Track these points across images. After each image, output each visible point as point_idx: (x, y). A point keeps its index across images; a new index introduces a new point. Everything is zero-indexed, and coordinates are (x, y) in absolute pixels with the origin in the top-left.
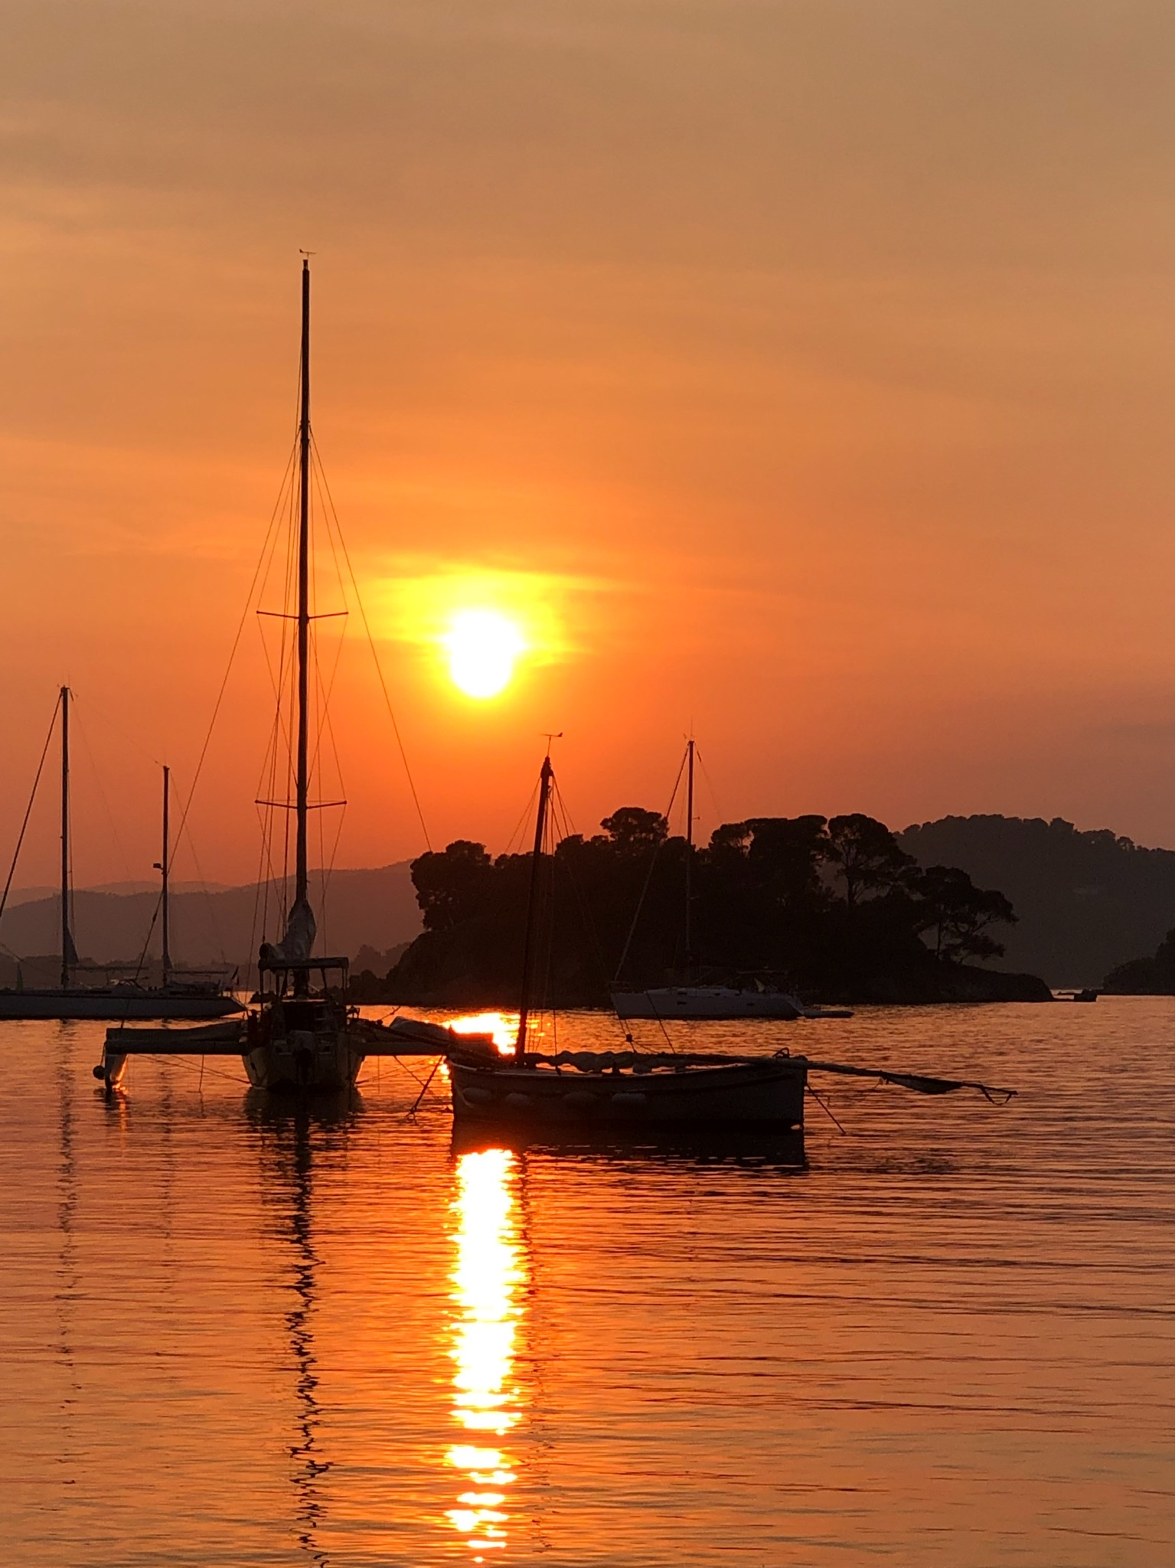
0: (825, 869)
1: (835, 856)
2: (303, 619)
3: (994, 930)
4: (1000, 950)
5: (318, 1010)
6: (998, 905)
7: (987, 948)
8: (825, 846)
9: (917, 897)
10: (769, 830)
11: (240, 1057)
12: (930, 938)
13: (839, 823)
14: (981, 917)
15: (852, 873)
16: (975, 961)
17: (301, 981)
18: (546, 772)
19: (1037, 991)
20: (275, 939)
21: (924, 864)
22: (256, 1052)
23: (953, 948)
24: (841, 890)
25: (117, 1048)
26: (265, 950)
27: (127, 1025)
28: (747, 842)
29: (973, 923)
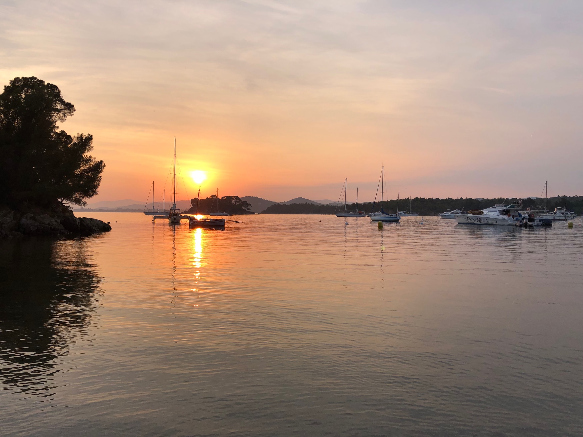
0: (233, 201)
1: (234, 200)
2: (175, 174)
3: (250, 207)
4: (250, 209)
5: (176, 214)
6: (250, 205)
7: (249, 209)
8: (233, 199)
9: (242, 204)
10: (227, 197)
11: (168, 219)
12: (243, 208)
13: (234, 197)
14: (248, 206)
15: (236, 201)
16: (248, 210)
17: (175, 211)
18: (199, 190)
19: (254, 213)
20: (172, 207)
21: (243, 201)
22: (170, 218)
23: (245, 209)
24: (234, 203)
25: (155, 218)
26: (171, 208)
27: (156, 216)
28: (225, 198)
29: (248, 207)
